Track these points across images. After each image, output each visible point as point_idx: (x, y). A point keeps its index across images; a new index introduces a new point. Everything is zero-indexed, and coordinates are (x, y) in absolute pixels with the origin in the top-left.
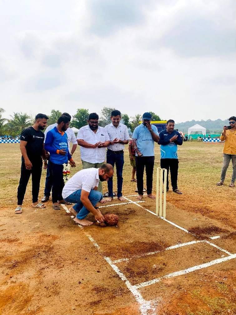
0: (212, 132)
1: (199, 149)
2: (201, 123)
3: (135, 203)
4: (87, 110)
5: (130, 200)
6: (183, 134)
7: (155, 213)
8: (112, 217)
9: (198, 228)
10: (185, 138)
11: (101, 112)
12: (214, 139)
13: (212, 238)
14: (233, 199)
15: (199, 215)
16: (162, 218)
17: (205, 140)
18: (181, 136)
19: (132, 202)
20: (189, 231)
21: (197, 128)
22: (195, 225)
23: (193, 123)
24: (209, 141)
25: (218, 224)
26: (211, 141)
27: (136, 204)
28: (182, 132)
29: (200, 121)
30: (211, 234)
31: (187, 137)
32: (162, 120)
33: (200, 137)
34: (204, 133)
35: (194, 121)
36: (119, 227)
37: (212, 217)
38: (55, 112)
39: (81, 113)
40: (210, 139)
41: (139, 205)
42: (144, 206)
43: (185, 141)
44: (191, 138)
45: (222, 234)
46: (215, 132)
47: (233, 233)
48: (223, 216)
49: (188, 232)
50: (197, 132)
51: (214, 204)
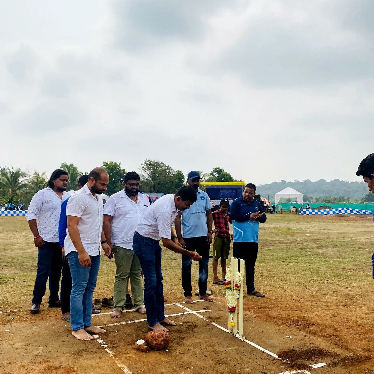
0: (312, 198)
1: (293, 225)
2: (295, 185)
3: (195, 313)
4: (118, 163)
5: (187, 309)
6: (267, 203)
7: (227, 329)
8: (159, 335)
9: (292, 351)
10: (272, 209)
11: (141, 167)
12: (316, 211)
13: (313, 366)
14: (345, 305)
15: (294, 330)
16: (237, 336)
17: (302, 212)
18: (265, 206)
19: (190, 311)
20: (279, 356)
21: (289, 192)
22: (288, 347)
23: (283, 185)
24: (308, 213)
25: (323, 344)
26: (310, 213)
27: (197, 315)
28: (266, 200)
29: (294, 182)
30: (312, 360)
31: (274, 207)
32: (236, 181)
33: (294, 207)
34: (300, 201)
35: (283, 182)
36: (169, 351)
37: (314, 333)
38: (66, 166)
39: (109, 168)
40: (310, 210)
41: (202, 317)
42: (210, 318)
43: (271, 212)
44: (280, 209)
45: (329, 360)
46: (317, 200)
47: (345, 358)
48: (330, 331)
49: (277, 357)
50: (289, 200)
51: (317, 313)
